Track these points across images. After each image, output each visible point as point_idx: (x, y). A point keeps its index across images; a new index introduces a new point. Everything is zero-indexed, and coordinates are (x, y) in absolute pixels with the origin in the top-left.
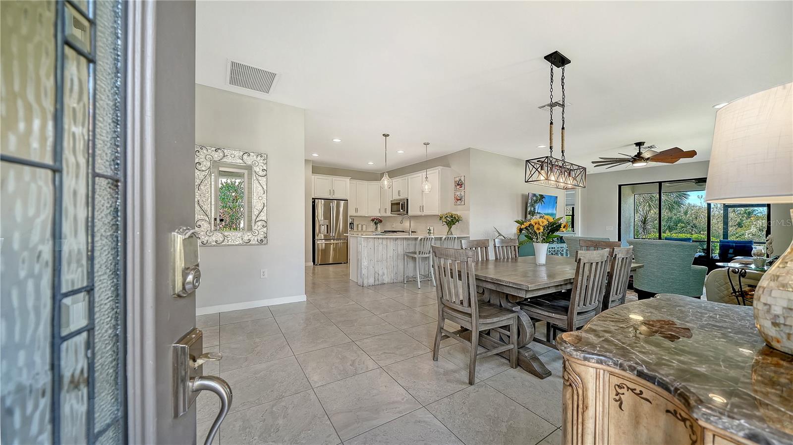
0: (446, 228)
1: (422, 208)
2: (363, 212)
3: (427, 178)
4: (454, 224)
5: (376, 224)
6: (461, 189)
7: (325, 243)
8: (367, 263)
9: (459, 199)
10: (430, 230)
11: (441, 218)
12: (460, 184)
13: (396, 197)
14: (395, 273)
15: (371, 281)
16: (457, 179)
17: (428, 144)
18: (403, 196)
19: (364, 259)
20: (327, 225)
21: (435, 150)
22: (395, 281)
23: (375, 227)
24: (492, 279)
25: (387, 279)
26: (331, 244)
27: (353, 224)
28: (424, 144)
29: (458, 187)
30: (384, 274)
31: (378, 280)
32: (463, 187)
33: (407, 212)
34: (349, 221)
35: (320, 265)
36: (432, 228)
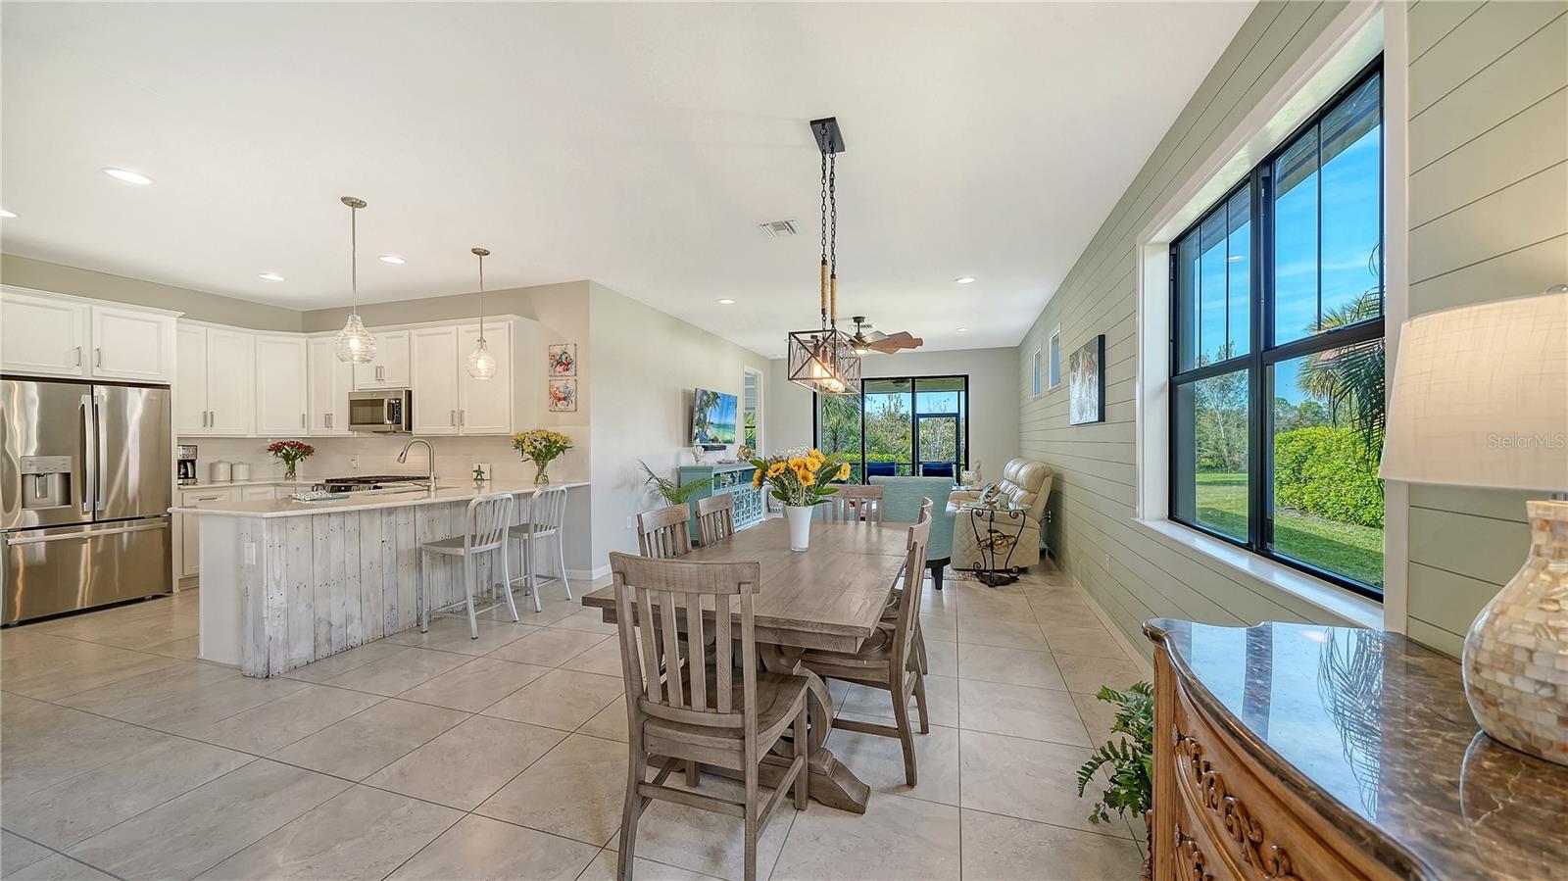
0: (532, 467)
1: (458, 417)
2: (233, 423)
3: (482, 340)
4: (553, 457)
5: (287, 457)
6: (566, 373)
7: (49, 543)
8: (283, 599)
9: (560, 398)
10: (479, 472)
11: (518, 442)
12: (563, 363)
13: (367, 383)
14: (387, 607)
15: (302, 651)
16: (558, 350)
17: (486, 253)
18: (393, 383)
19: (272, 584)
20: (66, 477)
21: (502, 270)
22: (389, 630)
23: (284, 467)
24: (774, 620)
25: (357, 632)
26: (83, 540)
27: (193, 462)
28: (475, 251)
29: (559, 368)
30: (349, 619)
31: (329, 641)
32: (573, 369)
33: (409, 427)
34: (177, 454)
35: (22, 623)
36: (485, 468)
